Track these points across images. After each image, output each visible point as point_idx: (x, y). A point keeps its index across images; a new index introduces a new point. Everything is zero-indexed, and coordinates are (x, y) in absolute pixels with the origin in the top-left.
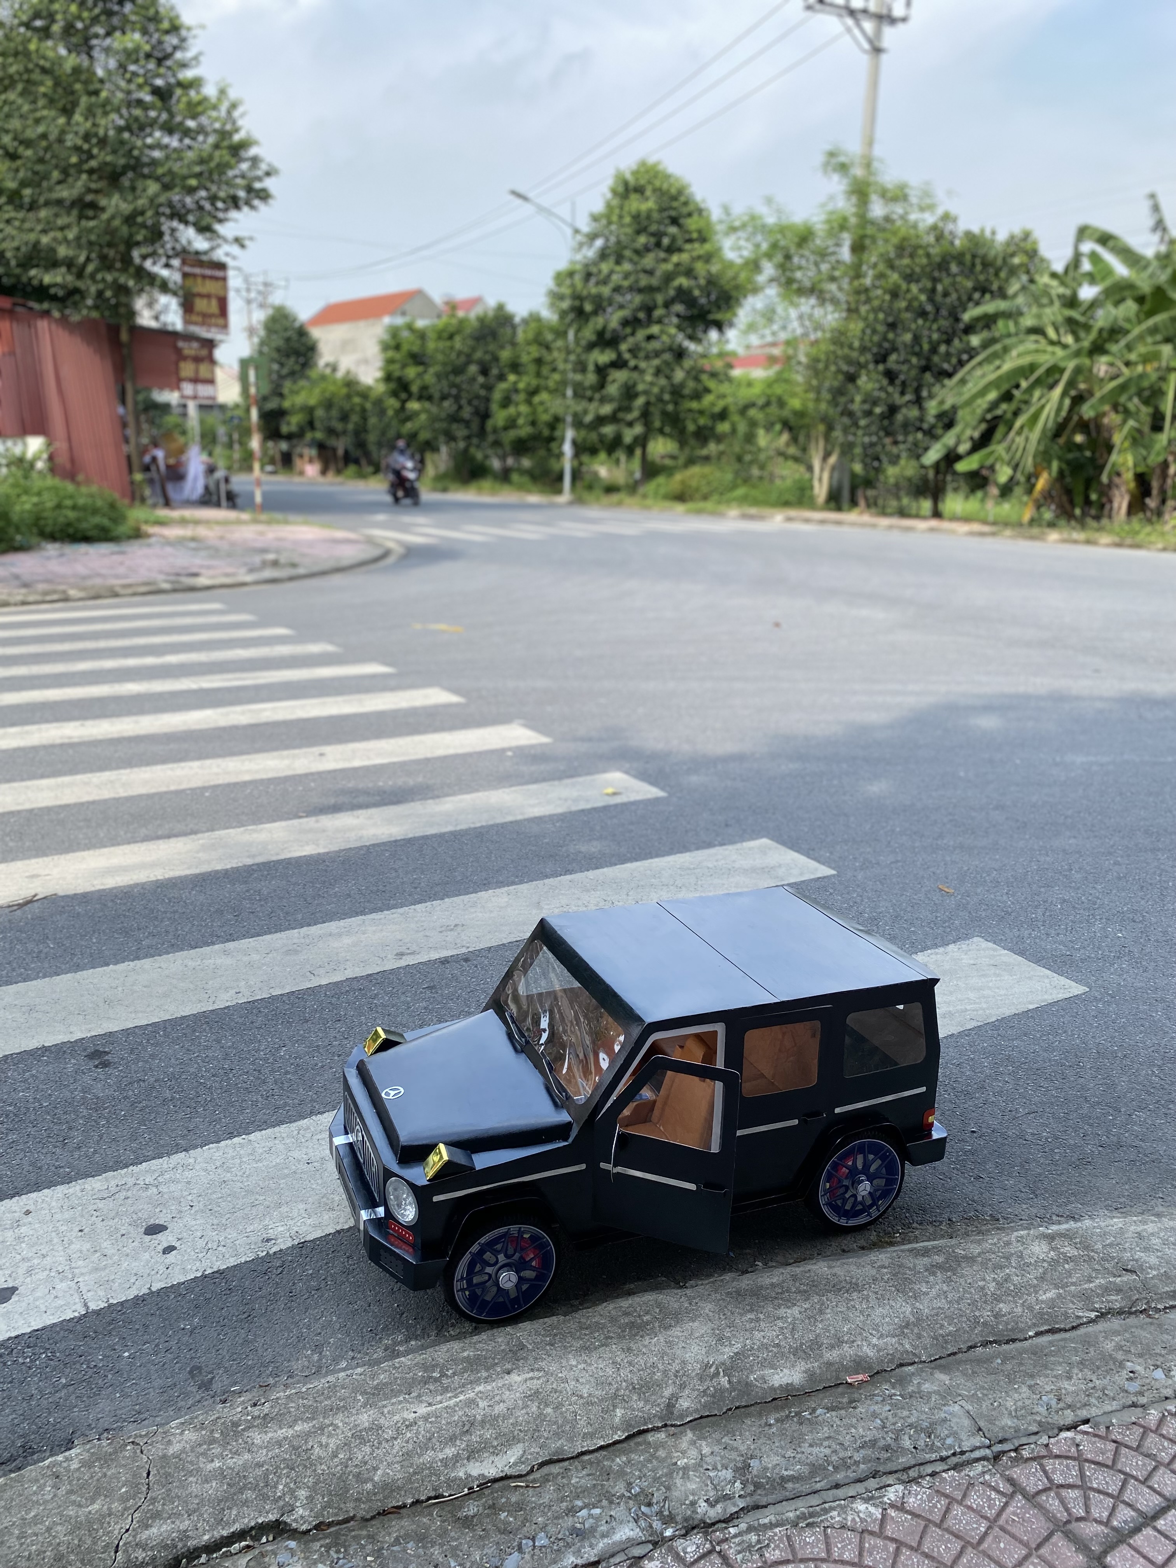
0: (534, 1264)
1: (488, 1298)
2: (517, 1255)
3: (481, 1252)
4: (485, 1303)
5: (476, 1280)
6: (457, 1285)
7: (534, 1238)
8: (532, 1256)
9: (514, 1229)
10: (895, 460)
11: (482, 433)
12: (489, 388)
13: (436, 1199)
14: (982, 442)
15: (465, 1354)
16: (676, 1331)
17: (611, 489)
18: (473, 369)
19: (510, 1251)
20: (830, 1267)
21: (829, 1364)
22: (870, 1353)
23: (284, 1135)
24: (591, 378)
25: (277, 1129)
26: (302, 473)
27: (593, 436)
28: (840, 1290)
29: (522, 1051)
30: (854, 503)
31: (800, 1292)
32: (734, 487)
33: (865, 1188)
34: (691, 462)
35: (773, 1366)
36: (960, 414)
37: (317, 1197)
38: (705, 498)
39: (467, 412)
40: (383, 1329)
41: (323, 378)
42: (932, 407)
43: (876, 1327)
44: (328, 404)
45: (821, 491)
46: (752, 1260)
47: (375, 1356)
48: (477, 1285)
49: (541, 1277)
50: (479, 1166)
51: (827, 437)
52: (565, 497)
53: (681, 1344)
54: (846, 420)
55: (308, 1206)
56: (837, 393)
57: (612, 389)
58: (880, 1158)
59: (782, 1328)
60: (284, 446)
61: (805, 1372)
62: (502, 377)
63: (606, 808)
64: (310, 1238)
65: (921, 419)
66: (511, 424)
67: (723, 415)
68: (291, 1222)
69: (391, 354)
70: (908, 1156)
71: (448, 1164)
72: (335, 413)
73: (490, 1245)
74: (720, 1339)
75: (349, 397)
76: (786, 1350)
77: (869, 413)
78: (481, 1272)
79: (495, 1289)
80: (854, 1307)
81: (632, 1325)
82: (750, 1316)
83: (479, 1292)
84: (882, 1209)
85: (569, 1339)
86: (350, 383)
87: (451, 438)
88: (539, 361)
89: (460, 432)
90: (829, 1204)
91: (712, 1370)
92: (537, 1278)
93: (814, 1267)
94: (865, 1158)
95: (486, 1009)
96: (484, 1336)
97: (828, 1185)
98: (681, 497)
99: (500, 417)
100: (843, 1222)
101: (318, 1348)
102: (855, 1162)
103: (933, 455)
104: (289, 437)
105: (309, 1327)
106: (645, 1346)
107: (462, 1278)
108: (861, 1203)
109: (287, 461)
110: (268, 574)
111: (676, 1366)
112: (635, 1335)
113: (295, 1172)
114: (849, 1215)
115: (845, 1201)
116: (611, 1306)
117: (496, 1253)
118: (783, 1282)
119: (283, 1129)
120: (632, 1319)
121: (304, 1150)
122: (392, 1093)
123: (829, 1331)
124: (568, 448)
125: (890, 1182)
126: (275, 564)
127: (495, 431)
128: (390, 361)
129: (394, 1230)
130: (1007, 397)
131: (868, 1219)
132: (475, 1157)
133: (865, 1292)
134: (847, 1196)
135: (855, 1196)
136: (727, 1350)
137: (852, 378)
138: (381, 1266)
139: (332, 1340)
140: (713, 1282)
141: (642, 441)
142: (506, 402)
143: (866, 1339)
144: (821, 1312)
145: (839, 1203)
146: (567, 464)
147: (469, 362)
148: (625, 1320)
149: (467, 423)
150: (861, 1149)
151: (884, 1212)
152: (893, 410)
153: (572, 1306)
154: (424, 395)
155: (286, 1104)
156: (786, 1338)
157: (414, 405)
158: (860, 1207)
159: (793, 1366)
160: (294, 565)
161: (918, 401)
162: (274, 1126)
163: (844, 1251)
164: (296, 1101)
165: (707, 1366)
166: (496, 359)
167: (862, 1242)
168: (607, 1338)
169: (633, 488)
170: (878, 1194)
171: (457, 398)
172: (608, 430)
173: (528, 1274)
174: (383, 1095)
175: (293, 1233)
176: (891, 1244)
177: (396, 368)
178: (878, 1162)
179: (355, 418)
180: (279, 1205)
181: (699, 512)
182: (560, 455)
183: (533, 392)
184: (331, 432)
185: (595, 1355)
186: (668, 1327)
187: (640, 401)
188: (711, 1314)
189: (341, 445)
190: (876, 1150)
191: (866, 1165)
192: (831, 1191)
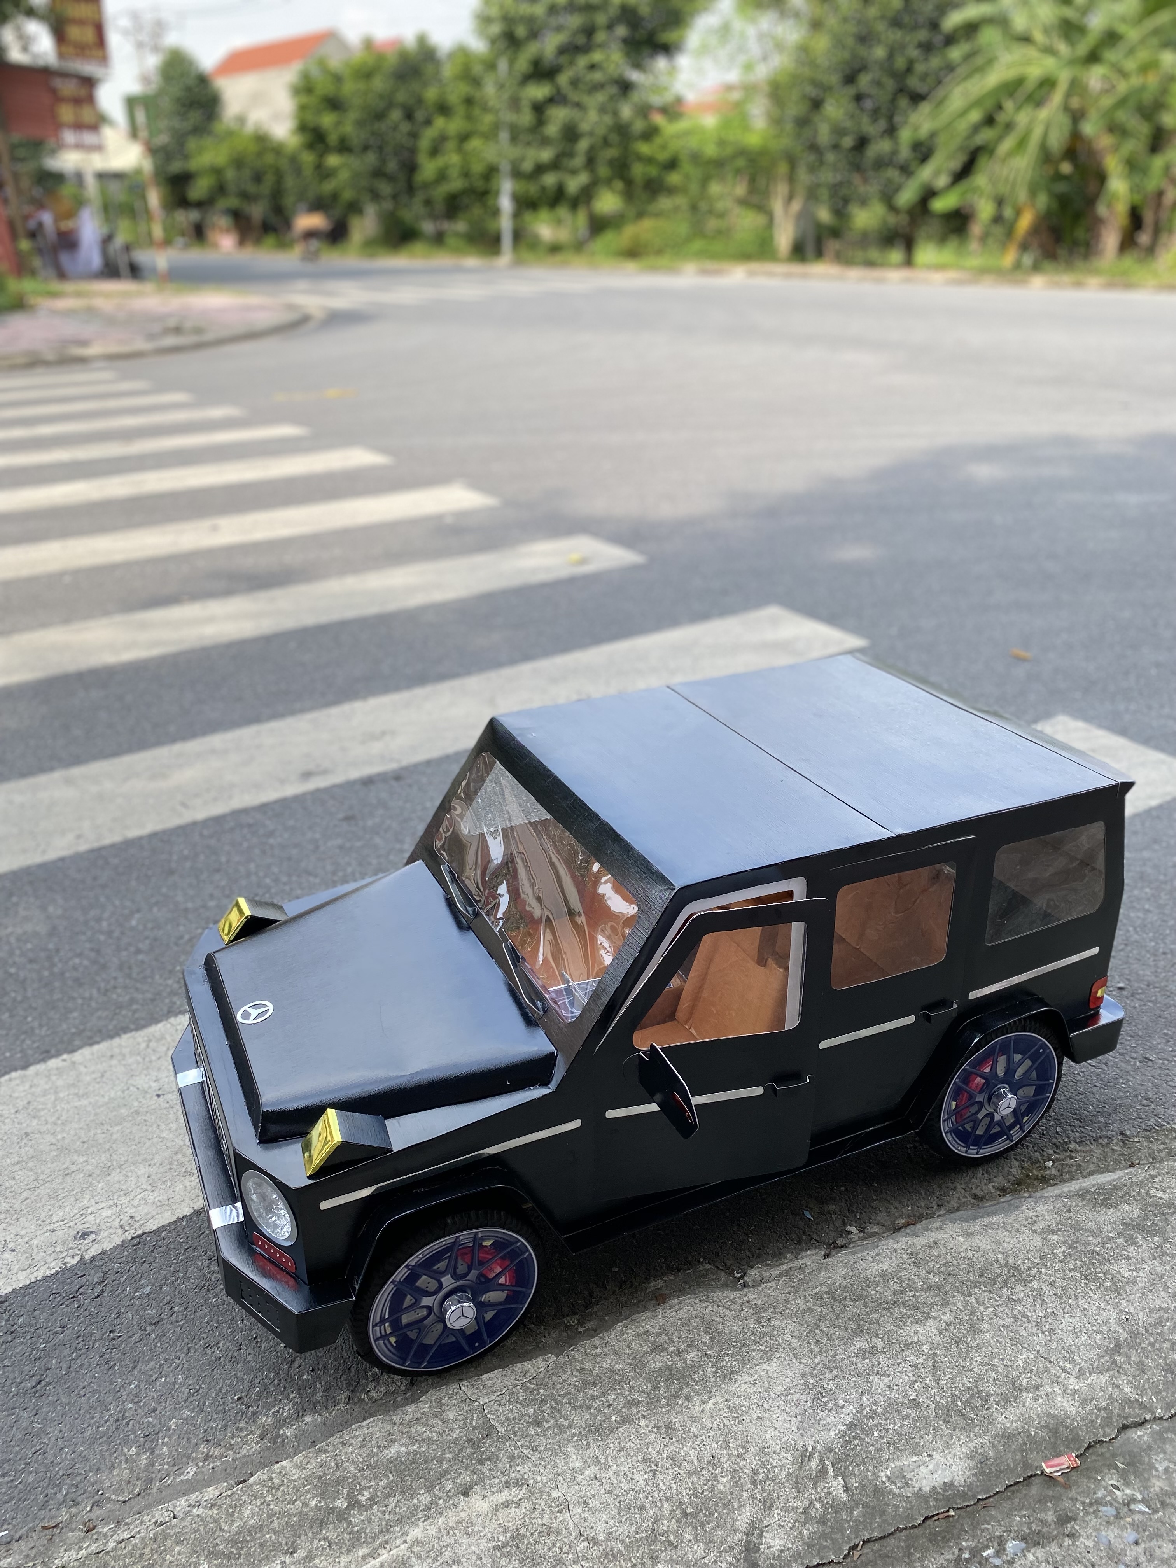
0: (502, 1280)
1: (429, 1340)
2: (474, 1273)
3: (412, 1278)
4: (424, 1349)
5: (405, 1319)
6: (374, 1332)
7: (500, 1245)
8: (498, 1270)
9: (465, 1236)
10: (864, 202)
11: (411, 189)
12: (414, 135)
13: (325, 1205)
14: (964, 173)
15: (392, 1451)
16: (742, 1384)
17: (555, 249)
18: (396, 115)
19: (462, 1268)
20: (968, 1235)
21: (1007, 1437)
22: (1068, 1406)
23: (126, 1051)
24: (526, 118)
25: (116, 1041)
26: (215, 246)
27: (533, 189)
28: (993, 1280)
29: (469, 928)
30: (819, 254)
31: (930, 1287)
32: (688, 240)
33: (1008, 1103)
34: (640, 215)
35: (916, 1450)
36: (941, 139)
37: (167, 1154)
38: (659, 252)
39: (392, 166)
40: (259, 1394)
41: (230, 134)
42: (905, 135)
43: (1069, 1354)
44: (239, 163)
45: (784, 238)
46: (839, 1222)
47: (244, 1451)
48: (409, 1325)
49: (514, 1297)
50: (398, 1145)
51: (791, 179)
52: (506, 257)
53: (756, 1413)
54: (812, 158)
55: (153, 1170)
56: (803, 122)
57: (552, 129)
58: (1029, 1058)
59: (915, 1366)
60: (194, 215)
61: (970, 1457)
62: (428, 122)
63: (572, 581)
64: (151, 1226)
65: (895, 152)
66: (442, 176)
67: (672, 164)
68: (124, 1200)
69: (305, 99)
70: (1067, 1050)
71: (343, 1147)
72: (247, 173)
73: (428, 1264)
74: (819, 1396)
75: (260, 154)
76: (931, 1413)
77: (836, 147)
78: (415, 1305)
79: (440, 1326)
80: (1024, 1316)
81: (670, 1374)
82: (861, 1343)
83: (412, 1335)
84: (1027, 1129)
85: (567, 1409)
86: (262, 139)
87: (376, 196)
88: (469, 101)
89: (385, 188)
90: (955, 1132)
91: (814, 1463)
92: (508, 1299)
93: (940, 1236)
94: (1009, 1061)
95: (411, 860)
96: (425, 1405)
97: (954, 1103)
98: (633, 253)
99: (428, 168)
100: (973, 1153)
101: (149, 1441)
102: (994, 1067)
103: (907, 196)
104: (200, 205)
105: (136, 1398)
106: (696, 1420)
107: (383, 1321)
108: (999, 1124)
109: (199, 233)
110: (170, 341)
111: (751, 1461)
112: (676, 1396)
113: (137, 1112)
114: (978, 1142)
115: (976, 1123)
116: (631, 1332)
117: (437, 1275)
118: (900, 1268)
119: (125, 1041)
120: (667, 1359)
121: (154, 1073)
122: (254, 1013)
123: (994, 1368)
124: (506, 204)
125: (1041, 1090)
126: (177, 330)
127: (426, 186)
128: (302, 108)
129: (261, 1247)
130: (989, 121)
131: (1008, 1144)
132: (391, 1124)
133: (1035, 1284)
134: (980, 1116)
135: (991, 1115)
136: (831, 1419)
137: (817, 104)
138: (244, 1307)
139: (173, 1424)
140: (788, 1273)
141: (586, 195)
142: (435, 151)
143: (1057, 1380)
144: (974, 1330)
145: (968, 1127)
146: (506, 224)
147: (391, 105)
148: (656, 1363)
149: (391, 178)
150: (1004, 1049)
151: (1030, 1132)
152: (862, 143)
153: (567, 1328)
154: (344, 147)
155: (132, 1001)
156: (926, 1387)
157: (333, 160)
158: (997, 1129)
159: (948, 1446)
160: (198, 331)
161: (891, 131)
162: (111, 1037)
163: (975, 1197)
164: (149, 996)
165: (804, 1456)
166: (420, 101)
167: (1000, 1181)
168: (632, 1403)
169: (579, 246)
170: (1023, 1108)
171: (380, 149)
172: (550, 179)
173: (494, 1296)
174: (239, 1017)
175: (125, 1219)
176: (1045, 1181)
177: (310, 117)
178: (1028, 1063)
179: (269, 180)
180: (107, 1170)
181: (654, 269)
182: (496, 212)
183: (464, 138)
184: (245, 196)
185: (612, 1444)
186: (728, 1376)
187: (583, 145)
188: (795, 1343)
189: (257, 211)
190: (1022, 1047)
191: (1010, 1071)
192: (957, 1112)
